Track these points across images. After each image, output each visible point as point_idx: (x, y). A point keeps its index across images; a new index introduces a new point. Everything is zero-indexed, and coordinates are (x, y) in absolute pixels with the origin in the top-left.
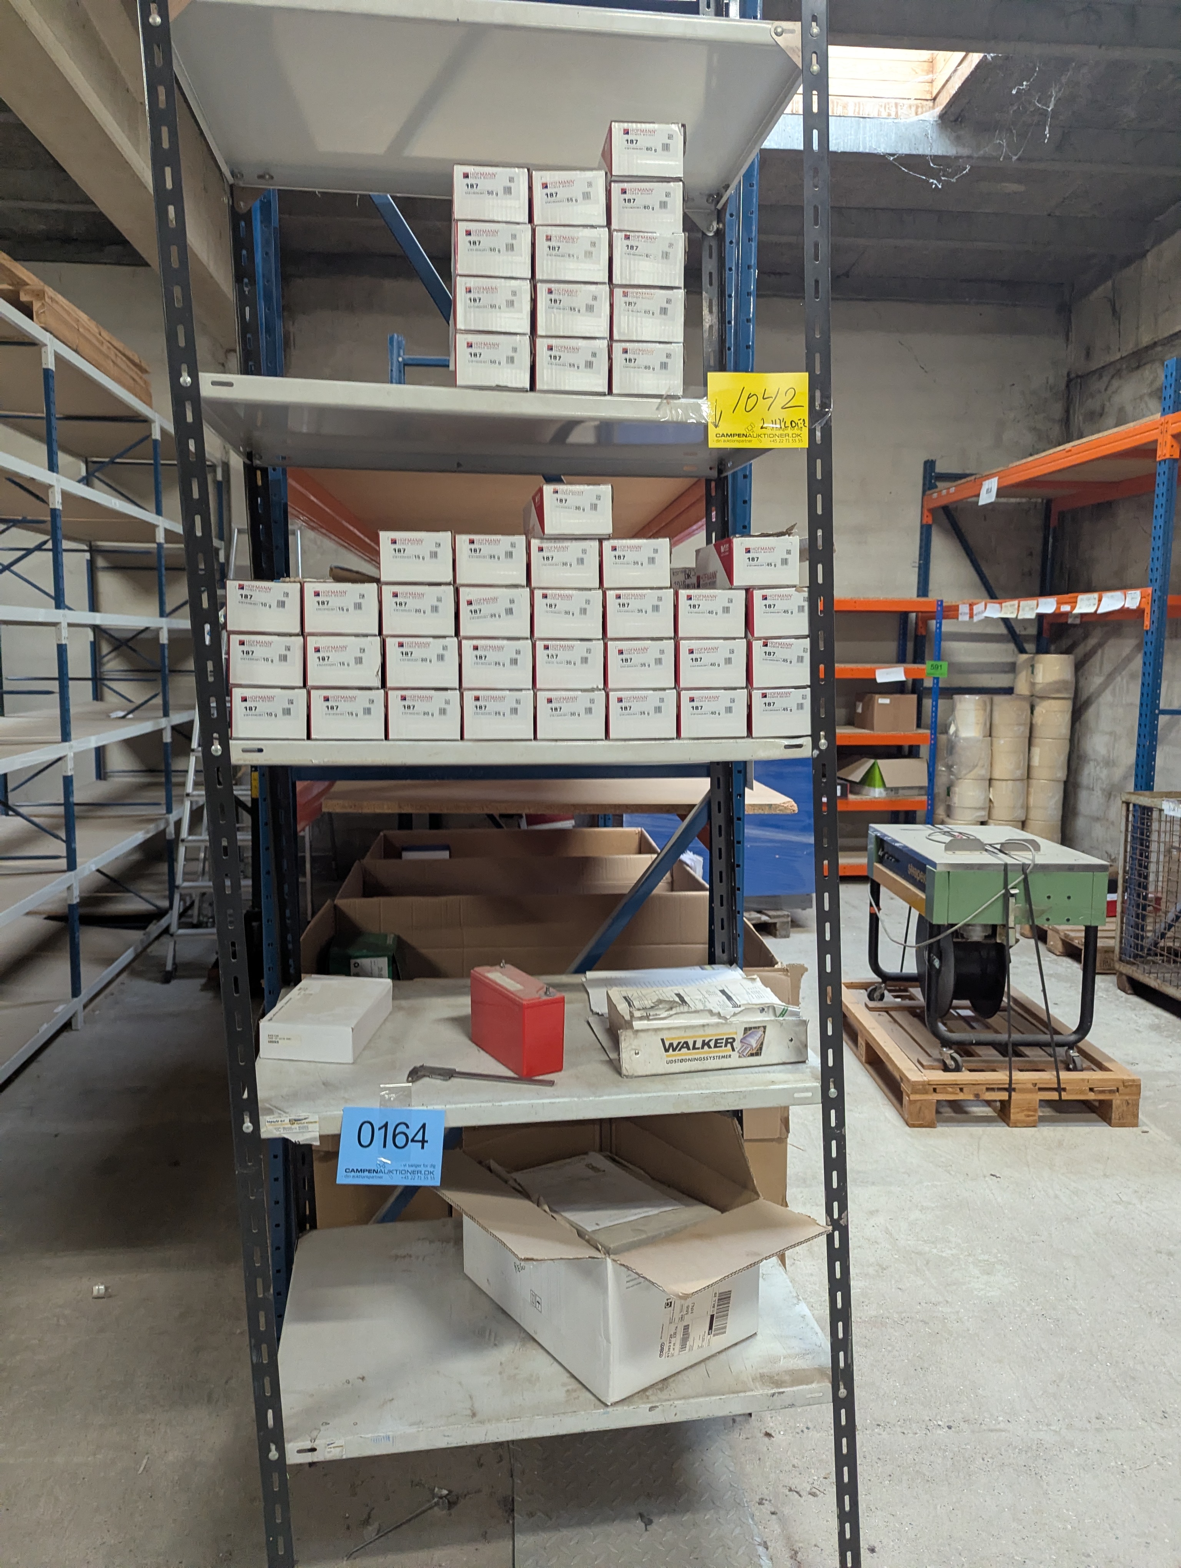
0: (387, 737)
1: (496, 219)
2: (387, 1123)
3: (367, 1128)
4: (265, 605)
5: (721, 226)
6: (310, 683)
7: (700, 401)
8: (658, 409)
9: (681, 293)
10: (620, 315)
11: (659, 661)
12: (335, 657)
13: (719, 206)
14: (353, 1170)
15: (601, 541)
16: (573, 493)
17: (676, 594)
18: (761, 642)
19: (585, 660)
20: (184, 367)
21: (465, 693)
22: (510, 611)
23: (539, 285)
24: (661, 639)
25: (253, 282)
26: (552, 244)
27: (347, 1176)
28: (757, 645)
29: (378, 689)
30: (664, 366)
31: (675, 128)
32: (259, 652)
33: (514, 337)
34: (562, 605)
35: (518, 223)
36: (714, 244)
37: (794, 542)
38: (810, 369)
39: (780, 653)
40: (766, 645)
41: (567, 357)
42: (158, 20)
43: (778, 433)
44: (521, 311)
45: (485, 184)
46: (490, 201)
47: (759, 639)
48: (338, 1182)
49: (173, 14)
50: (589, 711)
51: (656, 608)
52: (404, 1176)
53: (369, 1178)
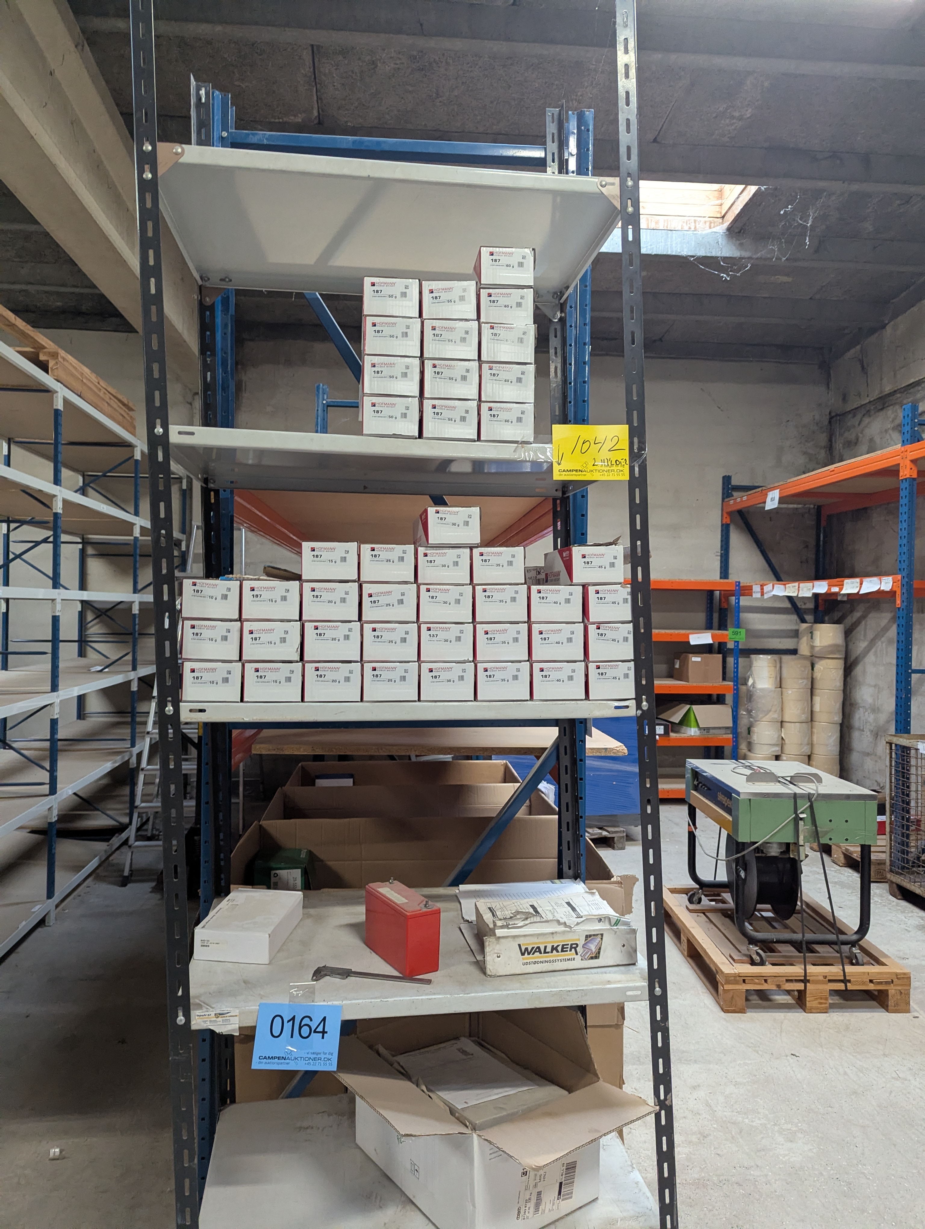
0: (303, 700)
1: (395, 315)
2: (294, 1016)
3: (278, 1021)
4: (212, 597)
6: (244, 658)
7: (546, 446)
8: (514, 451)
9: (532, 368)
10: (486, 383)
11: (516, 640)
12: (265, 637)
13: (562, 301)
14: (265, 1058)
15: (471, 549)
16: (451, 513)
17: (529, 589)
18: (595, 626)
19: (458, 639)
20: (158, 421)
21: (365, 665)
22: (401, 602)
23: (426, 361)
24: (517, 623)
25: (213, 354)
26: (436, 332)
27: (260, 1063)
28: (592, 628)
29: (297, 662)
30: (519, 420)
31: (527, 251)
32: (207, 634)
33: (407, 399)
34: (441, 597)
35: (411, 318)
36: (559, 327)
37: (619, 550)
38: (629, 422)
39: (610, 634)
40: (599, 628)
41: (446, 413)
42: (150, 176)
43: (606, 469)
44: (412, 380)
45: (386, 290)
46: (391, 302)
47: (593, 623)
48: (253, 1068)
49: (160, 172)
50: (461, 678)
51: (514, 599)
52: (307, 1062)
53: (278, 1064)
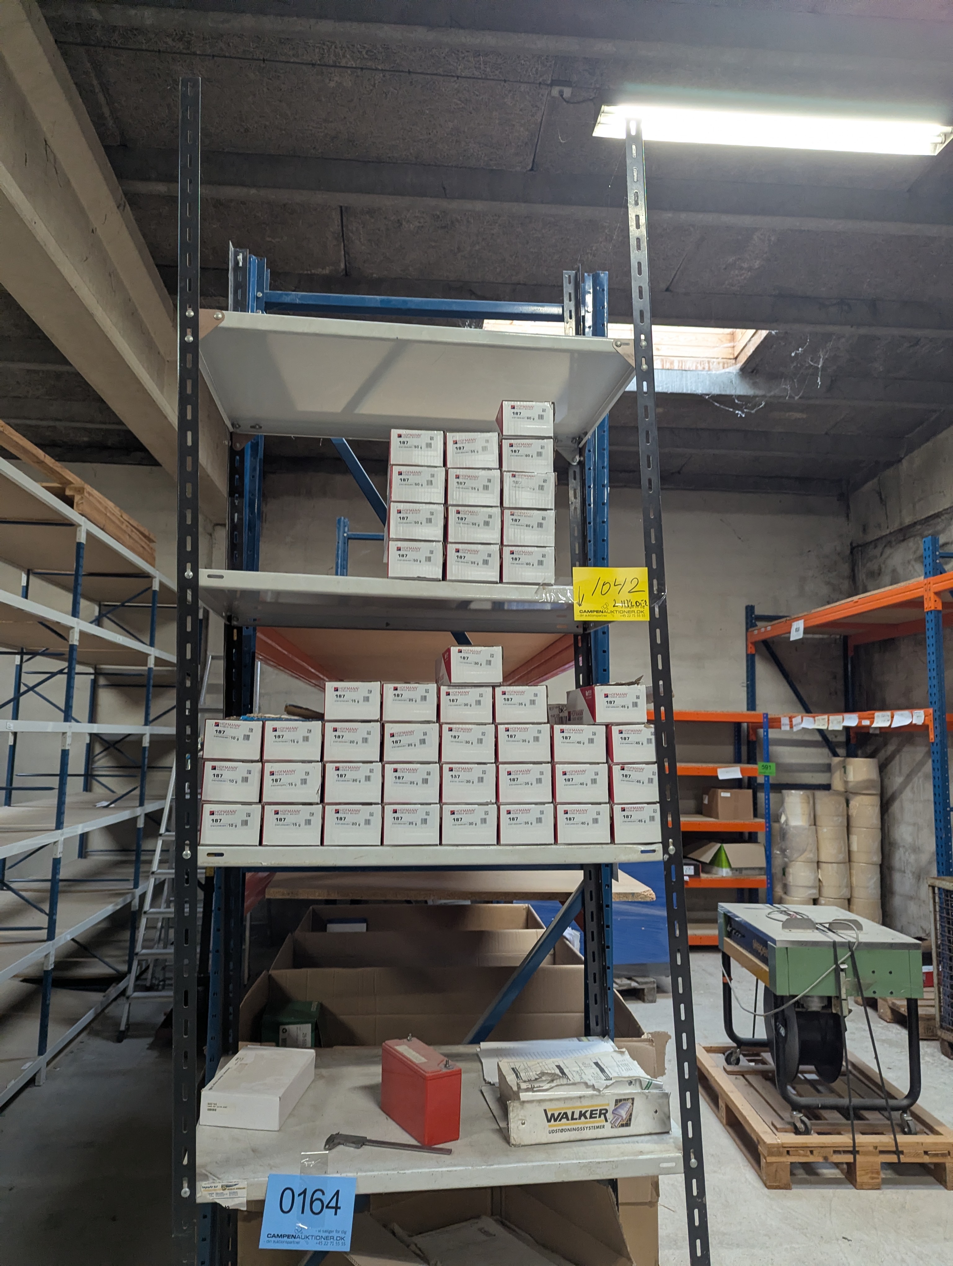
0: (322, 843)
1: (420, 464)
2: (306, 1189)
3: (288, 1193)
4: (234, 738)
5: (582, 459)
6: (265, 800)
7: (567, 587)
8: (536, 593)
9: (552, 513)
10: (508, 528)
11: (539, 781)
12: (285, 779)
13: (581, 446)
15: (494, 687)
16: (473, 652)
17: (552, 728)
18: (619, 767)
19: (481, 780)
20: (189, 565)
21: (386, 807)
22: (423, 742)
23: (450, 508)
24: (541, 763)
25: (241, 496)
26: (459, 480)
27: (269, 1241)
28: (616, 769)
29: (317, 804)
30: (541, 563)
31: (547, 405)
32: (227, 775)
33: (431, 543)
34: (463, 736)
35: (436, 467)
36: (578, 470)
37: (641, 690)
38: (648, 564)
39: (635, 775)
40: (623, 769)
41: (469, 557)
42: (191, 339)
43: (626, 610)
44: (436, 525)
45: (412, 441)
46: (416, 452)
47: (618, 764)
48: (261, 1247)
49: (201, 335)
50: (484, 821)
51: (536, 739)
52: (318, 1241)
53: (288, 1243)
